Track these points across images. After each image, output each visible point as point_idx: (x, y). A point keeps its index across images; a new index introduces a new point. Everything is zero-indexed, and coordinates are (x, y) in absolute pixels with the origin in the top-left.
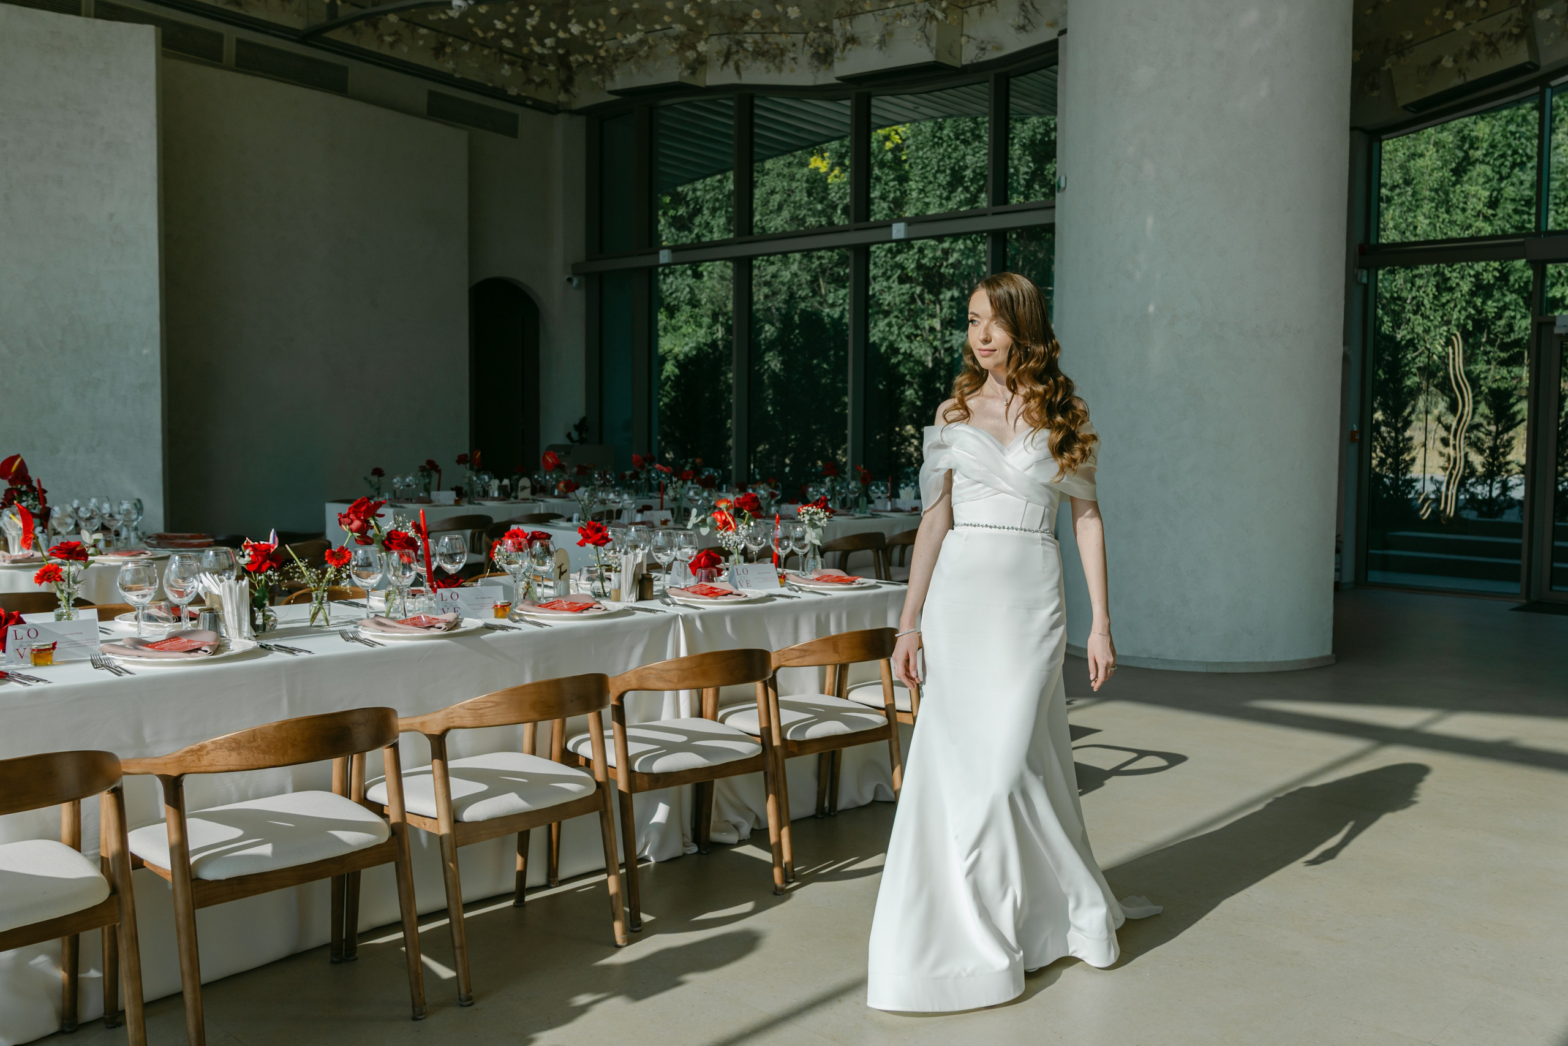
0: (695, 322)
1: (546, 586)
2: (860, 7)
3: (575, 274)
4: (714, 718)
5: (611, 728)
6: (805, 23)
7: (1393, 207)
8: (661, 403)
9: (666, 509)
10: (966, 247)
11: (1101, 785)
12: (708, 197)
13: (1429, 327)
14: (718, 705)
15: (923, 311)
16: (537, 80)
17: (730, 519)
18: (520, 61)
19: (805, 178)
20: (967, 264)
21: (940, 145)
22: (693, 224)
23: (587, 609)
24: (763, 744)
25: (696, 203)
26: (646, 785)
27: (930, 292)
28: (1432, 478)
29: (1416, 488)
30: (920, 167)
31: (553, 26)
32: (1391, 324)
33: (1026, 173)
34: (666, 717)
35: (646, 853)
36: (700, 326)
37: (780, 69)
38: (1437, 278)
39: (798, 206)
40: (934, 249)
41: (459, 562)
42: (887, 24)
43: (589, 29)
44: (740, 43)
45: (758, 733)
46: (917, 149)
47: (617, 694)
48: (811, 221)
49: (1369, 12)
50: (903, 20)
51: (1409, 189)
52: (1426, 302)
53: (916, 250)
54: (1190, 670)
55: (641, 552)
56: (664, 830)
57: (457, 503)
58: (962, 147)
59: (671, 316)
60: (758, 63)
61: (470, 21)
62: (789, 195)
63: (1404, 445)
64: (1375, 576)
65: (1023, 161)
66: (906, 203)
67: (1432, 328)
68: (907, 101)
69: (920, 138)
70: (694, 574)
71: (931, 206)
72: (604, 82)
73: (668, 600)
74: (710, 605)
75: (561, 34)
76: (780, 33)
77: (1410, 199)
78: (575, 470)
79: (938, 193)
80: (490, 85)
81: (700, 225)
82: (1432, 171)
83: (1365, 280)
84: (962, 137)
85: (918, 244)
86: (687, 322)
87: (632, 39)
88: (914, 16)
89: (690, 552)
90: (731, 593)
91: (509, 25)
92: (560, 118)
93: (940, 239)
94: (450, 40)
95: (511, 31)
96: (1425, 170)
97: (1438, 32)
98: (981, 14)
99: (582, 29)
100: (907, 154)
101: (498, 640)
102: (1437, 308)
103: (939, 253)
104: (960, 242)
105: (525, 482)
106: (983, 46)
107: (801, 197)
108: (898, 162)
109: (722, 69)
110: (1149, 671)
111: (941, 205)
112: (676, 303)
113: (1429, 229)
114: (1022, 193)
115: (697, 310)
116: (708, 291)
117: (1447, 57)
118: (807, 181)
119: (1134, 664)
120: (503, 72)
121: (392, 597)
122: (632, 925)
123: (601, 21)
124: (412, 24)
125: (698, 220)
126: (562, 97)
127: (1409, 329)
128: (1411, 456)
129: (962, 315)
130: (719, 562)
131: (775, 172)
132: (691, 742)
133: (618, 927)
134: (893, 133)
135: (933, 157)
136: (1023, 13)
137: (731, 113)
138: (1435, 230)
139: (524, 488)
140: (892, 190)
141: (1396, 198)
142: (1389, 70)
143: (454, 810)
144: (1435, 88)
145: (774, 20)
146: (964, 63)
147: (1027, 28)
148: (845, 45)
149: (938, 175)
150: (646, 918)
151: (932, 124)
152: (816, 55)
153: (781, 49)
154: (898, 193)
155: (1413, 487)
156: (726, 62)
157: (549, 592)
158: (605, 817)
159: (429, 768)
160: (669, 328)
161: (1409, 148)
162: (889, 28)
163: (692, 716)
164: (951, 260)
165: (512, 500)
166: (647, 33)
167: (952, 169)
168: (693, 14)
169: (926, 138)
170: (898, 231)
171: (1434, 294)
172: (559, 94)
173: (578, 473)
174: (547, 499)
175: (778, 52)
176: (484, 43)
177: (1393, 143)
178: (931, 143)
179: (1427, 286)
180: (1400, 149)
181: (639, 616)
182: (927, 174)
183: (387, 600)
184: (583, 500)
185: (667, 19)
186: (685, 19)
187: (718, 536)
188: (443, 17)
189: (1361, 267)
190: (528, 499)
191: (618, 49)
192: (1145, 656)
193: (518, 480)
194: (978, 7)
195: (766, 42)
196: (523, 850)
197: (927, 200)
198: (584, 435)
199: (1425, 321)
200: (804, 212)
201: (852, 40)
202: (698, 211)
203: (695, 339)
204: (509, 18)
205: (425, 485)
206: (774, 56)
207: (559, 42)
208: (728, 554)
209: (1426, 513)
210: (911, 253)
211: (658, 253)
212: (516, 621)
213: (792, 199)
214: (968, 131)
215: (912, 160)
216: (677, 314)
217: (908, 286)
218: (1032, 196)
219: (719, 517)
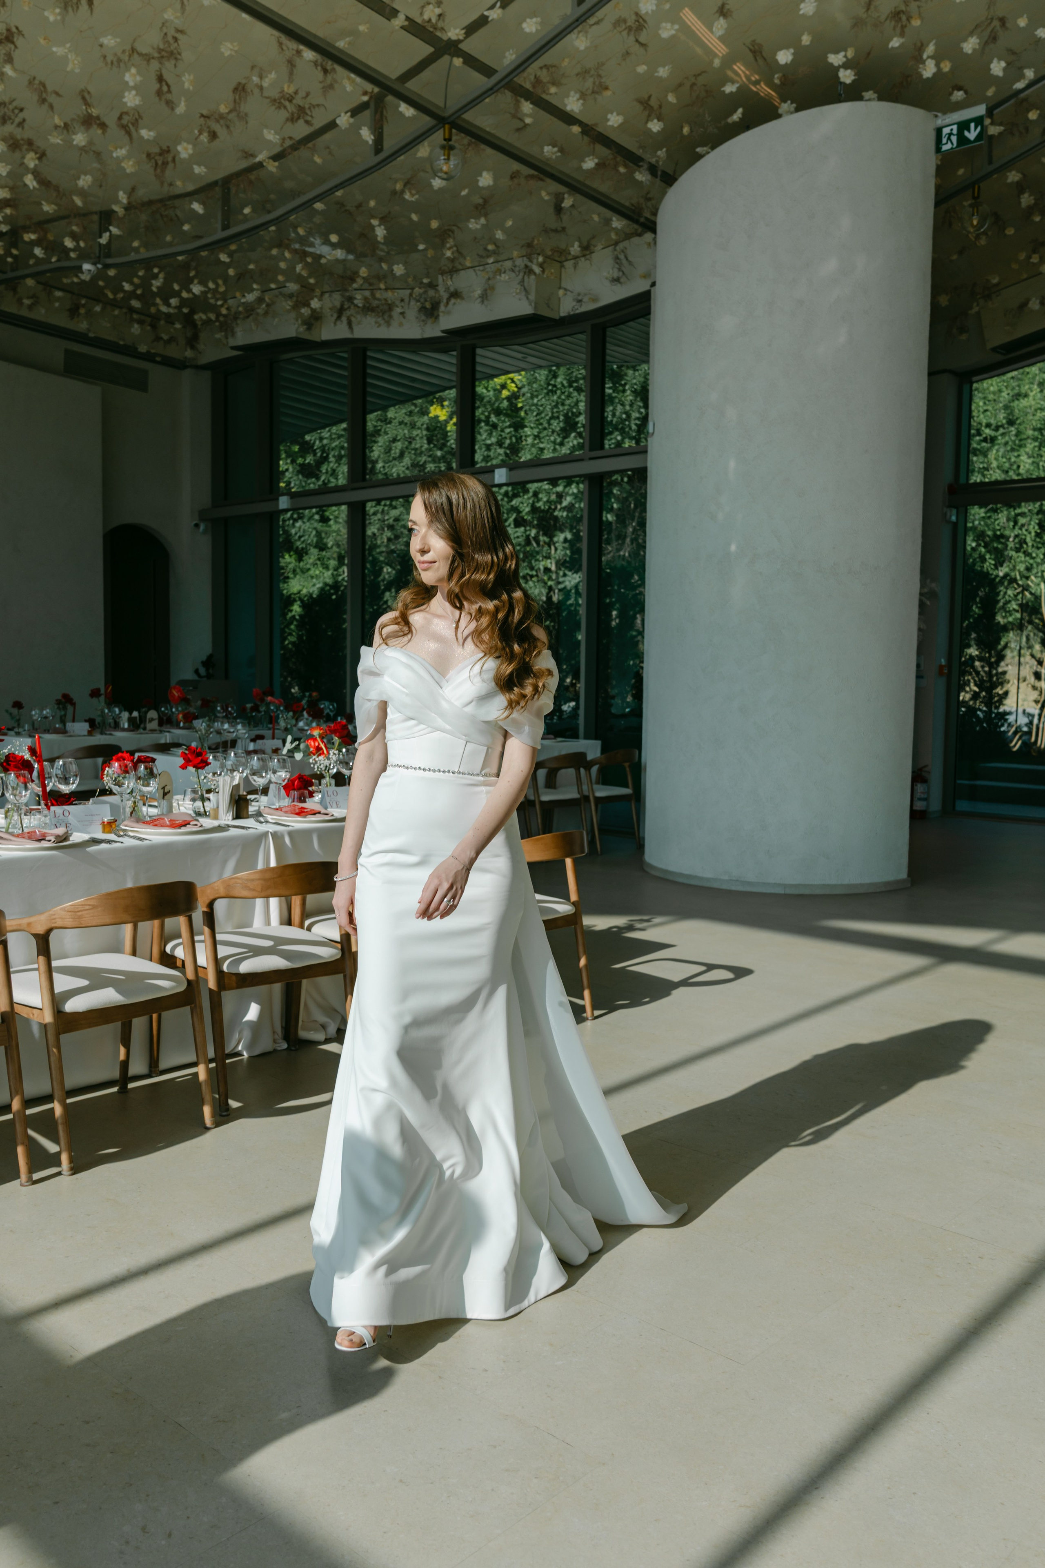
0: (323, 564)
1: (150, 806)
2: (460, 264)
3: (202, 519)
4: (301, 926)
5: (201, 933)
6: (410, 280)
7: (996, 447)
8: (287, 642)
9: (278, 739)
10: (579, 491)
11: (668, 994)
12: (334, 445)
13: (1032, 565)
14: (305, 915)
15: (538, 553)
16: (165, 337)
17: (322, 746)
18: (149, 320)
19: (425, 426)
20: (580, 507)
21: (553, 392)
22: (321, 471)
23: (185, 825)
24: (342, 950)
25: (323, 451)
26: (234, 985)
27: (545, 534)
28: (1024, 711)
29: (1009, 721)
30: (535, 414)
31: (176, 287)
32: (993, 562)
33: (638, 419)
34: (258, 925)
35: (240, 1048)
36: (327, 568)
37: (388, 324)
38: (1040, 516)
39: (418, 452)
40: (548, 493)
41: (73, 783)
42: (489, 279)
43: (210, 289)
44: (350, 299)
45: (339, 939)
46: (532, 397)
47: (207, 902)
48: (431, 467)
49: (955, 257)
50: (503, 275)
51: (1012, 429)
52: (1028, 540)
53: (531, 494)
54: (768, 892)
55: (238, 775)
56: (255, 1026)
57: (90, 733)
58: (575, 394)
59: (300, 559)
60: (368, 318)
61: (101, 283)
62: (410, 443)
63: (998, 679)
64: (962, 805)
65: (635, 407)
66: (522, 449)
67: (1035, 565)
68: (515, 351)
69: (534, 385)
70: (288, 795)
71: (546, 451)
72: (227, 338)
73: (262, 819)
74: (298, 823)
75: (185, 295)
76: (386, 289)
77: (1013, 438)
78: (199, 703)
79: (552, 438)
80: (122, 343)
81: (327, 472)
82: (1036, 410)
83: (954, 518)
84: (575, 385)
85: (533, 487)
86: (314, 564)
87: (250, 297)
88: (513, 271)
89: (283, 775)
90: (319, 813)
91: (137, 287)
92: (188, 373)
93: (554, 482)
94: (83, 302)
95: (139, 292)
96: (1029, 410)
97: (1025, 276)
98: (575, 267)
99: (203, 289)
100: (522, 402)
101: (101, 852)
102: (1040, 545)
103: (553, 497)
104: (573, 486)
105: (152, 714)
106: (580, 298)
107: (421, 443)
108: (513, 410)
109: (335, 324)
110: (730, 892)
111: (555, 450)
112: (304, 546)
113: (1032, 468)
114: (634, 438)
115: (324, 553)
116: (334, 534)
117: (1034, 299)
118: (428, 429)
119: (716, 885)
120: (133, 330)
121: (10, 813)
122: (220, 1110)
123: (220, 282)
124: (48, 287)
125: (324, 469)
126: (189, 353)
127: (1011, 566)
128: (1005, 689)
129: (576, 556)
130: (312, 784)
131: (396, 421)
132: (276, 947)
133: (207, 1110)
134: (509, 382)
135: (546, 403)
136: (617, 266)
137: (346, 364)
138: (1039, 469)
139: (152, 720)
140: (508, 436)
141: (1000, 438)
142: (978, 313)
143: (56, 1001)
144: (1024, 330)
145: (380, 277)
146: (562, 314)
147: (622, 280)
148: (448, 300)
149: (552, 421)
150: (234, 1104)
151: (546, 372)
152: (423, 309)
153: (389, 305)
154: (514, 440)
155: (1006, 720)
156: (339, 317)
157: (153, 811)
158: (196, 1011)
159: (36, 966)
160: (298, 570)
161: (1013, 389)
162: (490, 282)
163: (281, 924)
164: (565, 504)
165: (141, 731)
166: (263, 292)
167: (566, 416)
168: (305, 273)
169: (540, 385)
170: (500, 476)
171: (1036, 532)
172: (186, 350)
173: (203, 706)
174: (172, 730)
175: (386, 307)
176: (114, 304)
177: (997, 383)
178: (545, 391)
179: (1029, 524)
180: (1004, 389)
181: (233, 832)
182: (541, 421)
183: (6, 817)
184: (200, 730)
185: (280, 278)
186: (299, 279)
187: (311, 761)
188: (76, 280)
189: (950, 506)
190: (155, 730)
191: (238, 306)
192: (726, 878)
193: (146, 713)
194: (572, 262)
195: (375, 298)
196: (126, 1041)
197: (541, 446)
198: (211, 671)
199: (1027, 558)
200: (424, 458)
201: (455, 295)
202: (324, 459)
203: (322, 579)
204: (136, 280)
205: (61, 717)
206: (384, 311)
207: (183, 302)
208: (320, 777)
209: (1016, 745)
210: (526, 497)
211: (278, 499)
212: (119, 836)
213: (413, 446)
214: (580, 379)
215: (527, 407)
216: (305, 558)
217: (522, 529)
218: (643, 440)
219: (312, 743)
